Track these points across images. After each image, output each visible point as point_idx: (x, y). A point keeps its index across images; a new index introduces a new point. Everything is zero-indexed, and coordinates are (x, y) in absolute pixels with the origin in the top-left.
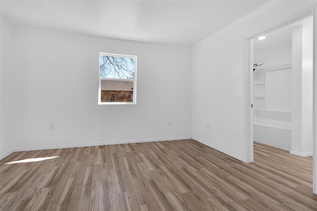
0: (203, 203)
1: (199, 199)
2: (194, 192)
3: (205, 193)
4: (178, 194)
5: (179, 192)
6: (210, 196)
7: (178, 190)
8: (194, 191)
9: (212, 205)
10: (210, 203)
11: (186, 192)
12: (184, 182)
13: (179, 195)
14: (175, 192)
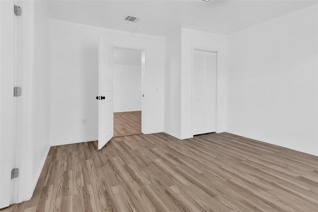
0: (155, 179)
1: (158, 182)
2: (162, 187)
3: (151, 188)
4: (178, 184)
5: (177, 187)
6: (147, 185)
7: (179, 188)
8: (162, 189)
9: (149, 178)
10: (150, 179)
11: (171, 187)
12: (174, 199)
13: (176, 183)
14: (181, 185)
